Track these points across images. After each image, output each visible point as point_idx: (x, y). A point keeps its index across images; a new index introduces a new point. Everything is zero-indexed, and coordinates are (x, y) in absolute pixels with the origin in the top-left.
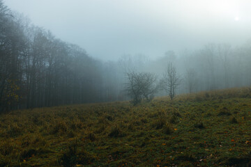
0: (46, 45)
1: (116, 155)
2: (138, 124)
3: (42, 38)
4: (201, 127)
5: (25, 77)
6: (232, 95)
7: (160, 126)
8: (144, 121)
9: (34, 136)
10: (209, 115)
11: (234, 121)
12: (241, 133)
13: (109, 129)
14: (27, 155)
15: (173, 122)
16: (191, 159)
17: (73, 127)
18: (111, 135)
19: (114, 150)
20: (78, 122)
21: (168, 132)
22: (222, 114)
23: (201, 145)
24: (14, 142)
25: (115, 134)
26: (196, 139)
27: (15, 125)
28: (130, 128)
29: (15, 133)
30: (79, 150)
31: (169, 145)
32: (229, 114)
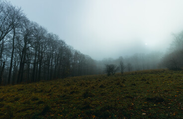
0: (78, 55)
1: (102, 94)
2: (110, 83)
3: (77, 53)
4: (134, 85)
5: (71, 66)
6: (146, 72)
7: (118, 84)
8: (112, 82)
9: (74, 86)
10: (137, 80)
11: (148, 83)
12: (151, 88)
13: (99, 85)
14: (72, 93)
15: (123, 82)
16: (131, 98)
17: (87, 83)
18: (100, 87)
19: (101, 93)
20: (88, 82)
21: (121, 86)
22: (143, 80)
23: (135, 92)
24: (68, 88)
25: (102, 86)
26: (132, 89)
27: (68, 82)
28: (107, 84)
29: (68, 85)
30: (89, 92)
31: (122, 91)
32: (145, 80)
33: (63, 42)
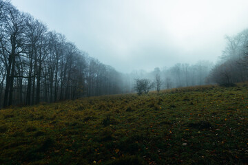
0: (96, 66)
1: (130, 120)
2: (141, 105)
3: (93, 63)
4: (174, 107)
5: (86, 82)
6: (190, 90)
7: (152, 106)
8: (144, 104)
9: (91, 110)
10: (178, 100)
11: (192, 104)
12: (195, 110)
13: (126, 107)
14: (87, 119)
15: (159, 104)
16: (169, 123)
17: (109, 106)
18: (127, 110)
19: (129, 118)
20: (111, 103)
21: (157, 109)
22: (185, 100)
23: (174, 116)
24: (81, 113)
25: (129, 110)
26: (171, 113)
27: (81, 105)
28: (137, 107)
29: (81, 108)
30: (111, 117)
31: (157, 116)
32: (189, 100)
33: (73, 46)
